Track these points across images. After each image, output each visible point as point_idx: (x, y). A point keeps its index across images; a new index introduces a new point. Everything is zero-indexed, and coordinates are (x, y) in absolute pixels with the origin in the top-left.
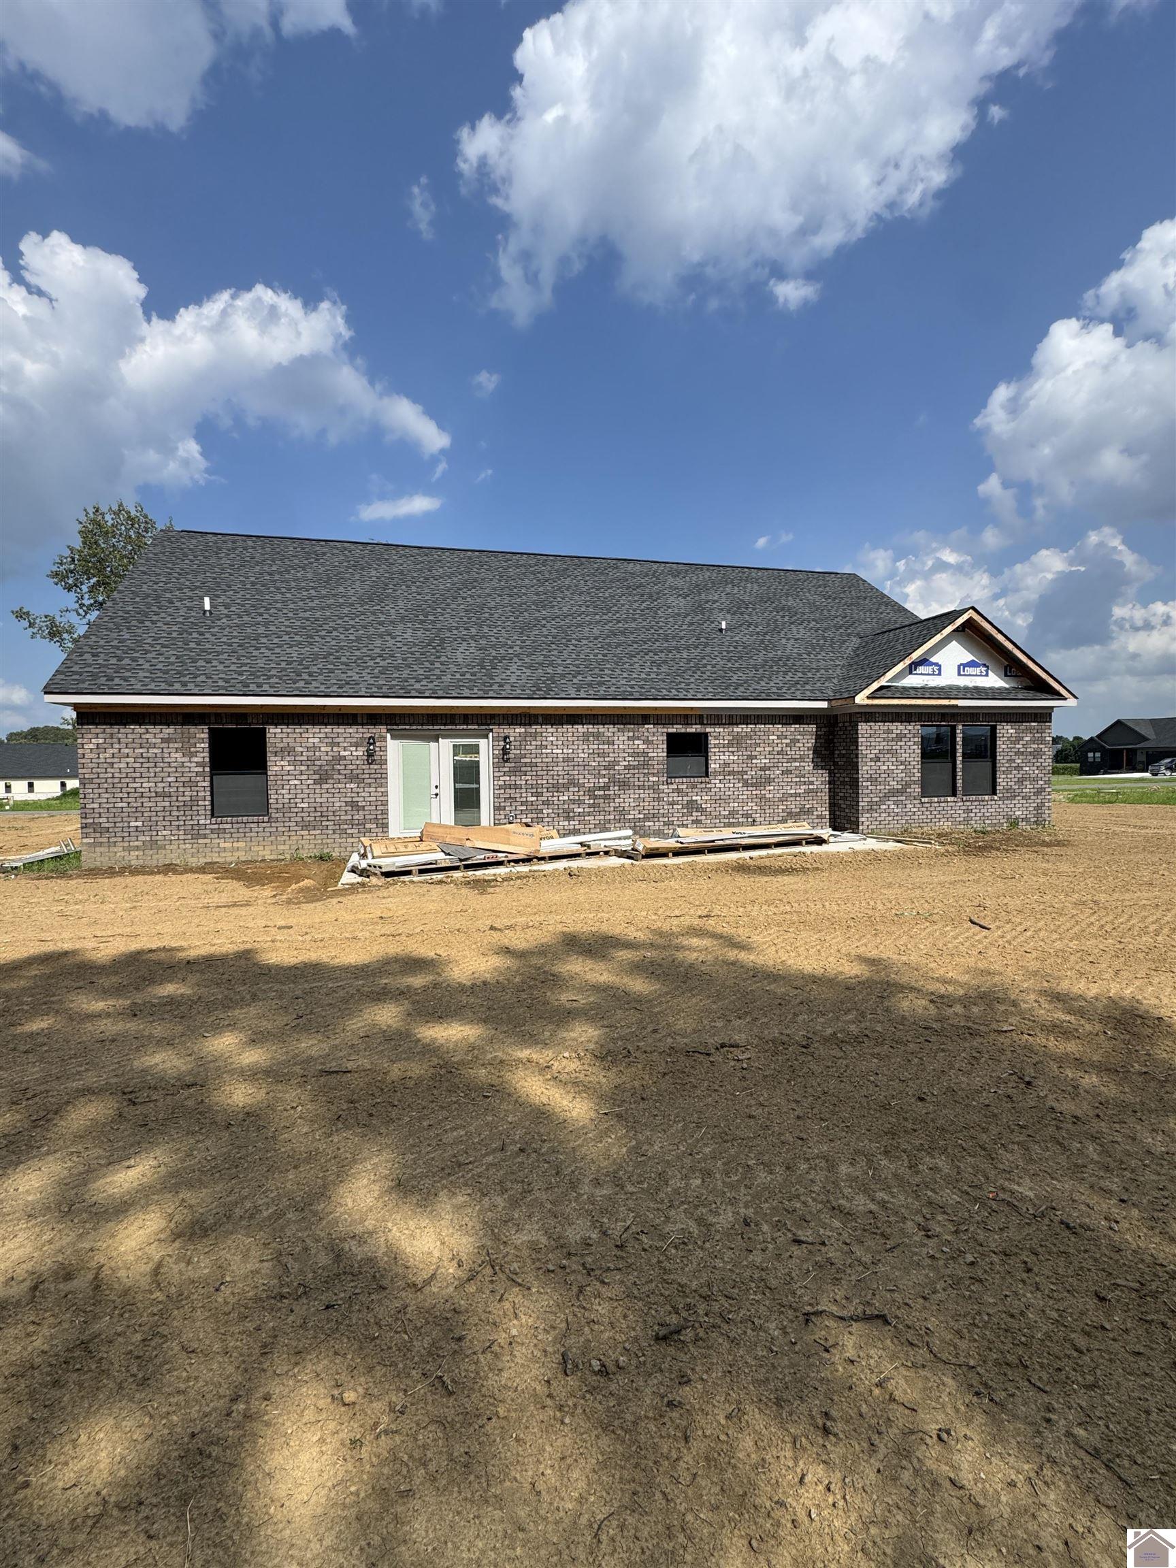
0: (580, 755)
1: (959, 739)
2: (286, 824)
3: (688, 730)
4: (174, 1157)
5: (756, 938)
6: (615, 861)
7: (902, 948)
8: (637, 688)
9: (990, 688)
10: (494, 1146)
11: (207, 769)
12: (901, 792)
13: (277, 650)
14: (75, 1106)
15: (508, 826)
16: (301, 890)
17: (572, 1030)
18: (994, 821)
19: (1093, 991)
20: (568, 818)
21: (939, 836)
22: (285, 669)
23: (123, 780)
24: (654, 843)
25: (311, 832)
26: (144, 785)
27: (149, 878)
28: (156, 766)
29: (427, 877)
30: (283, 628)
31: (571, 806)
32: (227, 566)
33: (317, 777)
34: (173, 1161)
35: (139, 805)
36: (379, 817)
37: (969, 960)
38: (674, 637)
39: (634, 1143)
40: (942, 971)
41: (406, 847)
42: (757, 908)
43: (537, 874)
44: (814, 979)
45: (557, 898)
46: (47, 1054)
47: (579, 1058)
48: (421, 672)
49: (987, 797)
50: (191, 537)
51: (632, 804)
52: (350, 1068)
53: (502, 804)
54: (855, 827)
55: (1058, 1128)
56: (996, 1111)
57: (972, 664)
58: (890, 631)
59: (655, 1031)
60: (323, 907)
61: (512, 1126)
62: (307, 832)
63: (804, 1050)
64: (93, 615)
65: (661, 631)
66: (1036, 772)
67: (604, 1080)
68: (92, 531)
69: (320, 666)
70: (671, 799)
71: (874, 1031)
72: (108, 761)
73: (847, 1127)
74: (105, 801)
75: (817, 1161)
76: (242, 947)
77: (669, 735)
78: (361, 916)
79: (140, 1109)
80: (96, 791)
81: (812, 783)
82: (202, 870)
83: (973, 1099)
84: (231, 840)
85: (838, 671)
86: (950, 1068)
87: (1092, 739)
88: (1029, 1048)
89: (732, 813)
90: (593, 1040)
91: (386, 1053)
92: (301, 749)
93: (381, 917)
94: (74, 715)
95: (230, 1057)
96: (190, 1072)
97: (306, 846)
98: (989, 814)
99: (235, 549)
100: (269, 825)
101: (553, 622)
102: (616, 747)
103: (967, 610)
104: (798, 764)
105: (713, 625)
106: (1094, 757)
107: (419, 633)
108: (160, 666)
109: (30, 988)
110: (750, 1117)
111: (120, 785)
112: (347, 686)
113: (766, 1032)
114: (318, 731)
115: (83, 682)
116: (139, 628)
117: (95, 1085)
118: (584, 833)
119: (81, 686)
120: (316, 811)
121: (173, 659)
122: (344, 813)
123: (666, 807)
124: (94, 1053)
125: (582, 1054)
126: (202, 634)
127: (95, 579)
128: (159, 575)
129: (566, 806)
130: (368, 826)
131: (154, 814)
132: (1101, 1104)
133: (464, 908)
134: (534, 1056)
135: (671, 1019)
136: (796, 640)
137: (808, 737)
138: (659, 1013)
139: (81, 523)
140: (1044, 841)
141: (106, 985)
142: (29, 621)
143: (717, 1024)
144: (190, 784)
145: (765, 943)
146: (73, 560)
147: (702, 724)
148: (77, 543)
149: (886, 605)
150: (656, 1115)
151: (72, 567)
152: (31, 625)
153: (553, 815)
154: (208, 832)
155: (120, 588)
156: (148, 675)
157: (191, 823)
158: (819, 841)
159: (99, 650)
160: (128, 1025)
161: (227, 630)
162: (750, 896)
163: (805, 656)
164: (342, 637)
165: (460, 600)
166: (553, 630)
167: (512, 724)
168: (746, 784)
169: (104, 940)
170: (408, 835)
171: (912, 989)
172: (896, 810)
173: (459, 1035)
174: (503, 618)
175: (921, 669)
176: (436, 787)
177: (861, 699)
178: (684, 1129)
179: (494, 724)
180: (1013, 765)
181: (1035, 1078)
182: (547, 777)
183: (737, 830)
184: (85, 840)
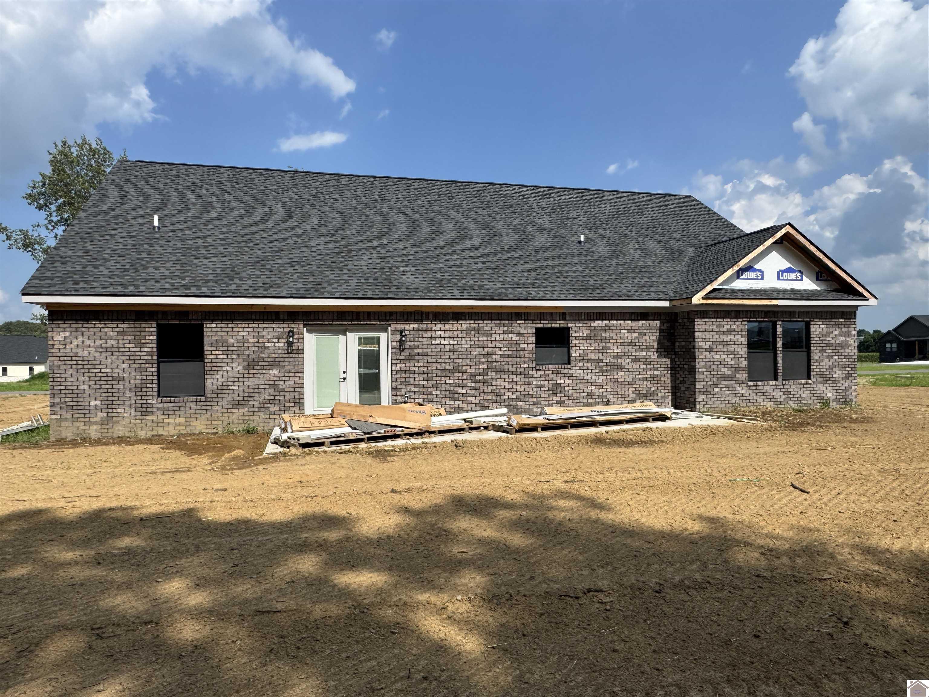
0: (464, 346)
1: (779, 333)
2: (220, 403)
3: (553, 325)
4: (136, 683)
5: (613, 500)
6: (492, 435)
7: (736, 509)
8: (511, 291)
9: (805, 291)
10: (401, 674)
11: (155, 357)
12: (732, 377)
13: (214, 259)
14: (52, 639)
15: (404, 405)
16: (233, 459)
17: (463, 577)
18: (810, 402)
19: (898, 545)
20: (454, 399)
21: (764, 413)
22: (219, 275)
23: (86, 367)
24: (525, 419)
25: (240, 410)
26: (103, 371)
27: (106, 448)
28: (112, 355)
29: (337, 448)
30: (218, 241)
31: (456, 389)
32: (173, 189)
33: (246, 364)
34: (135, 686)
35: (98, 387)
36: (297, 397)
37: (792, 519)
38: (541, 248)
39: (518, 672)
40: (770, 528)
41: (320, 422)
42: (613, 474)
43: (429, 445)
44: (663, 535)
45: (446, 465)
46: (27, 596)
47: (470, 600)
48: (332, 277)
49: (803, 382)
50: (143, 166)
51: (507, 387)
52: (279, 609)
53: (399, 387)
54: (692, 406)
55: (873, 661)
56: (819, 647)
57: (789, 270)
58: (720, 243)
59: (532, 578)
60: (252, 473)
61: (415, 658)
62: (236, 410)
63: (657, 595)
64: (60, 230)
65: (530, 243)
66: (844, 360)
67: (491, 619)
68: (60, 161)
69: (249, 272)
70: (539, 383)
71: (715, 579)
72: (74, 350)
73: (695, 659)
74: (70, 383)
75: (671, 688)
76: (186, 506)
77: (537, 329)
78: (282, 481)
79: (107, 642)
80: (63, 375)
81: (657, 369)
82: (150, 441)
83: (800, 637)
84: (174, 416)
85: (678, 277)
86: (780, 610)
87: (889, 332)
88: (845, 593)
89: (591, 394)
90: (481, 586)
91: (308, 596)
92: (232, 341)
93: (300, 482)
94: (46, 313)
95: (179, 599)
96: (147, 611)
97: (236, 422)
98: (805, 396)
99: (179, 176)
100: (205, 404)
101: (441, 236)
102: (493, 339)
103: (784, 225)
104: (644, 354)
105: (573, 238)
106: (891, 348)
107: (330, 245)
108: (117, 272)
109: (11, 540)
110: (614, 651)
111: (82, 371)
112: (271, 289)
113: (625, 580)
114: (247, 326)
115: (55, 285)
116: (100, 241)
117: (69, 622)
118: (467, 412)
119: (52, 289)
120: (244, 392)
121: (128, 267)
122: (267, 394)
123: (535, 389)
124: (66, 595)
125: (472, 597)
126: (151, 246)
127: (62, 200)
128: (117, 197)
129: (452, 388)
130: (287, 405)
131: (110, 394)
132: (908, 641)
133: (369, 474)
134: (433, 599)
135: (545, 569)
136: (642, 250)
137: (653, 331)
138: (535, 563)
139: (51, 154)
140: (851, 418)
141: (75, 538)
142: (7, 235)
143: (584, 573)
144: (141, 370)
145: (621, 504)
146: (44, 184)
147: (564, 320)
148: (48, 171)
149: (717, 222)
150: (535, 649)
151: (43, 190)
152: (8, 238)
153: (441, 396)
154: (155, 409)
155: (85, 208)
156: (107, 279)
157: (141, 402)
158: (663, 418)
159: (68, 259)
160: (94, 572)
161: (173, 242)
162: (607, 464)
163: (650, 264)
164: (267, 248)
165: (364, 218)
166: (441, 243)
167: (408, 320)
168: (602, 370)
169: (70, 500)
170: (321, 413)
171: (746, 543)
172: (727, 392)
173: (369, 581)
174: (400, 232)
175: (747, 275)
176: (344, 372)
177: (697, 299)
178: (559, 660)
179: (392, 320)
180: (825, 354)
181: (851, 619)
182: (436, 364)
183: (595, 408)
184: (53, 417)
